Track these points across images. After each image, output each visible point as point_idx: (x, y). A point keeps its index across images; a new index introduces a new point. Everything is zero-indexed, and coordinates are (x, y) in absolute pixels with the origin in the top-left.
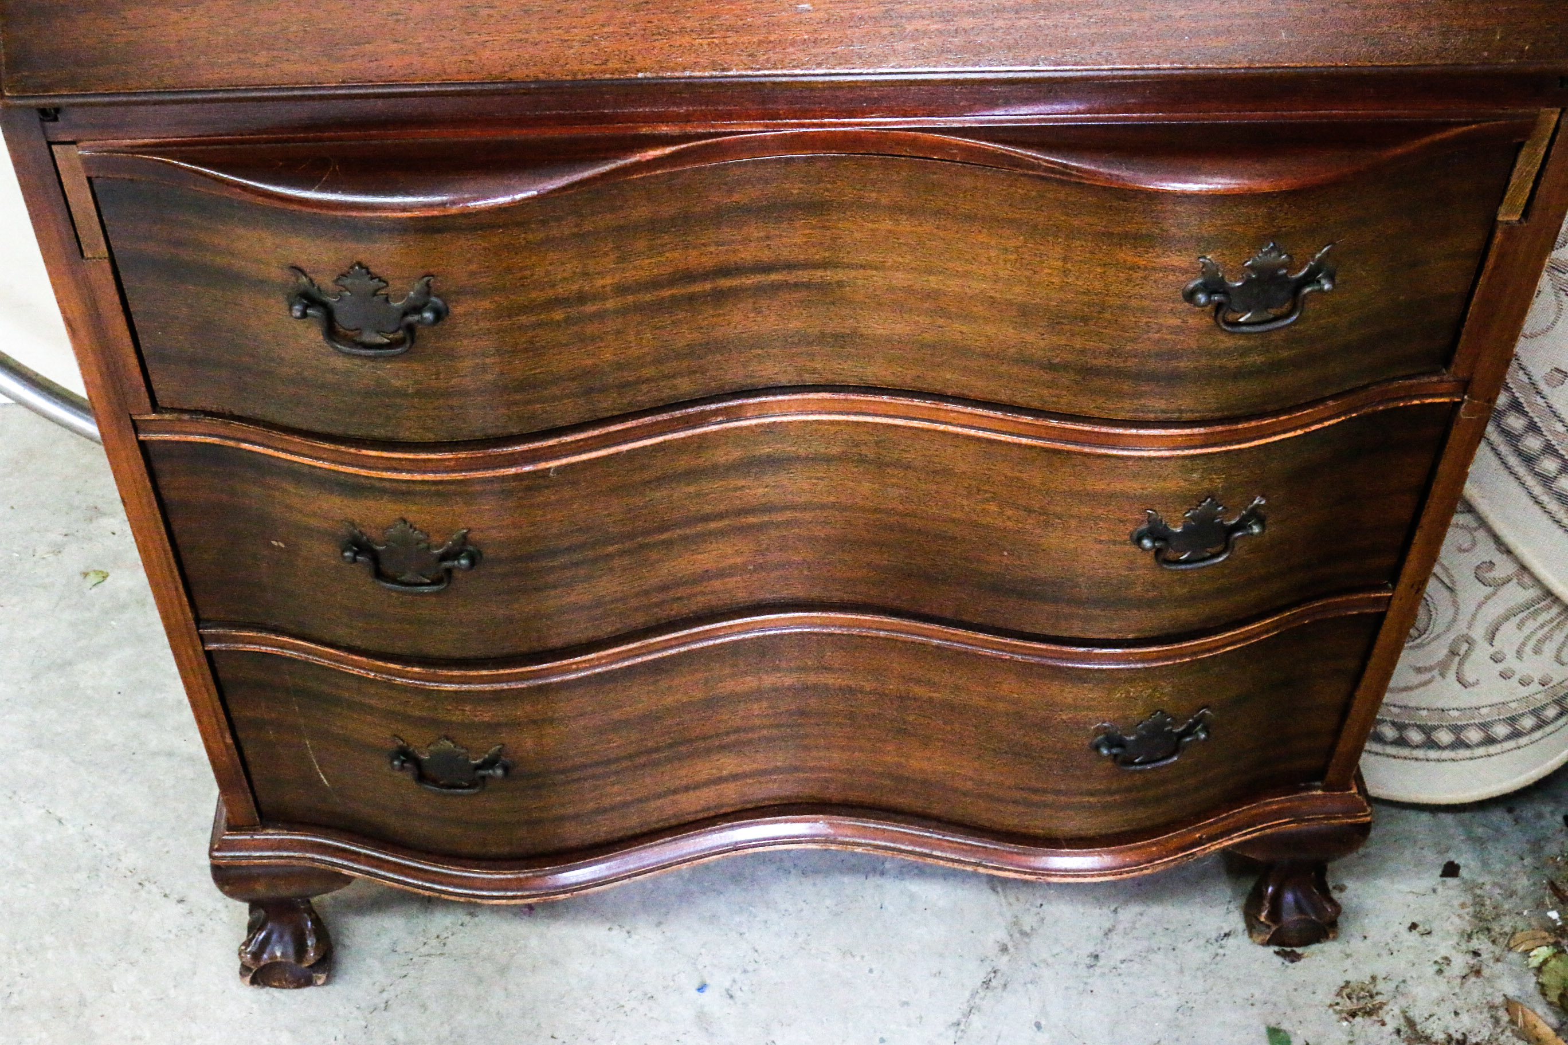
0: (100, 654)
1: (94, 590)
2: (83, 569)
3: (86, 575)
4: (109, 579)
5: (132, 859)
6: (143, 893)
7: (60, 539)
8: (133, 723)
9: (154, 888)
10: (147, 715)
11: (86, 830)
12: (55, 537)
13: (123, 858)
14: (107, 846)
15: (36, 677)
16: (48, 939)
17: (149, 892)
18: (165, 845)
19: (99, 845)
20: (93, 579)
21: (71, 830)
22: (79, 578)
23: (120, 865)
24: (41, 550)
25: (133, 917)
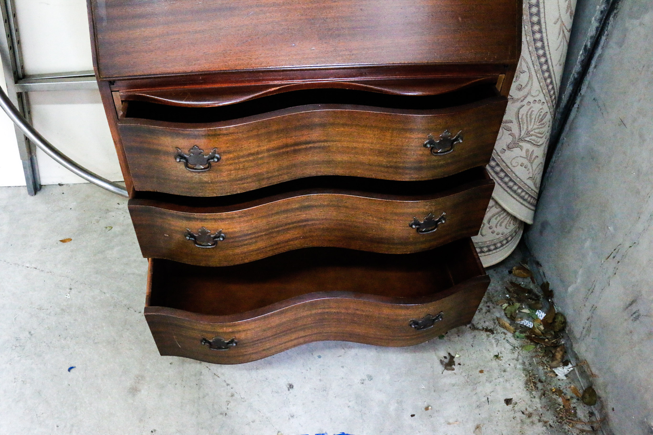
0: (112, 248)
1: (109, 231)
2: (105, 226)
3: (106, 228)
4: (113, 229)
5: (125, 302)
6: (129, 311)
7: (98, 218)
8: (122, 266)
9: (132, 309)
10: (127, 264)
11: (112, 295)
12: (97, 218)
13: (123, 302)
14: (118, 299)
15: (95, 255)
16: (104, 324)
17: (131, 311)
18: (134, 298)
19: (116, 299)
20: (108, 228)
21: (108, 295)
22: (104, 229)
23: (122, 304)
24: (94, 221)
25: (127, 317)
